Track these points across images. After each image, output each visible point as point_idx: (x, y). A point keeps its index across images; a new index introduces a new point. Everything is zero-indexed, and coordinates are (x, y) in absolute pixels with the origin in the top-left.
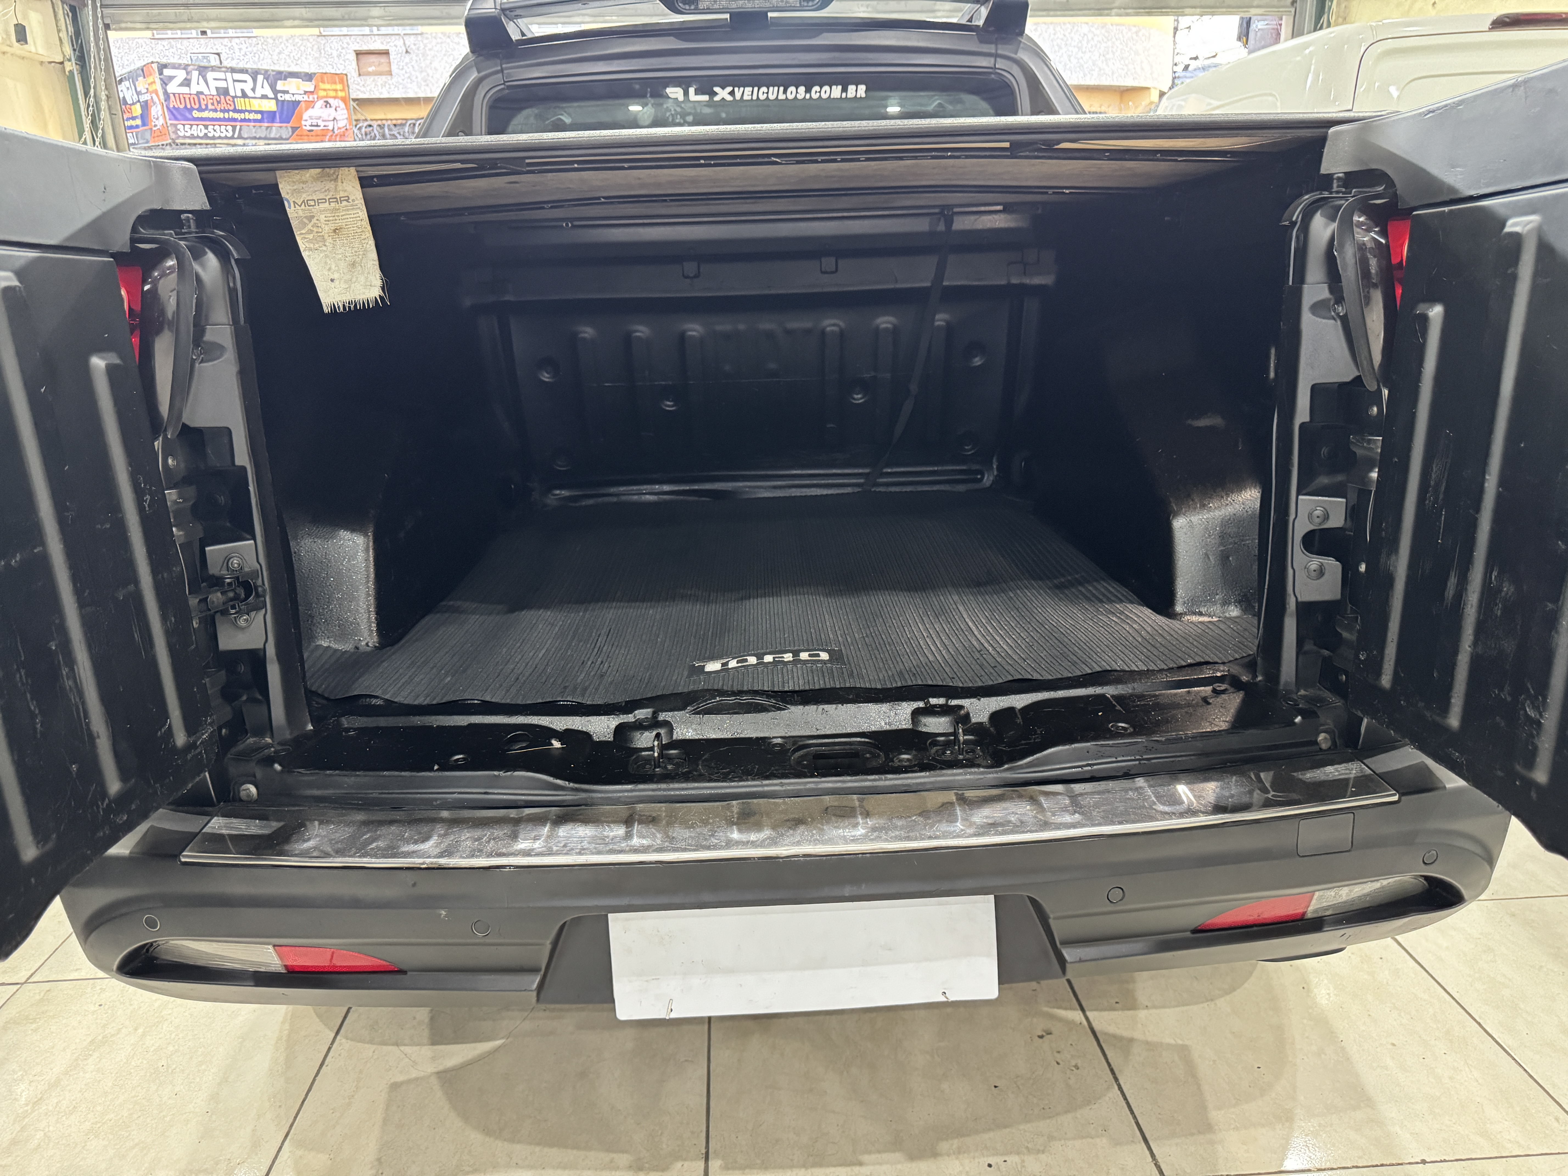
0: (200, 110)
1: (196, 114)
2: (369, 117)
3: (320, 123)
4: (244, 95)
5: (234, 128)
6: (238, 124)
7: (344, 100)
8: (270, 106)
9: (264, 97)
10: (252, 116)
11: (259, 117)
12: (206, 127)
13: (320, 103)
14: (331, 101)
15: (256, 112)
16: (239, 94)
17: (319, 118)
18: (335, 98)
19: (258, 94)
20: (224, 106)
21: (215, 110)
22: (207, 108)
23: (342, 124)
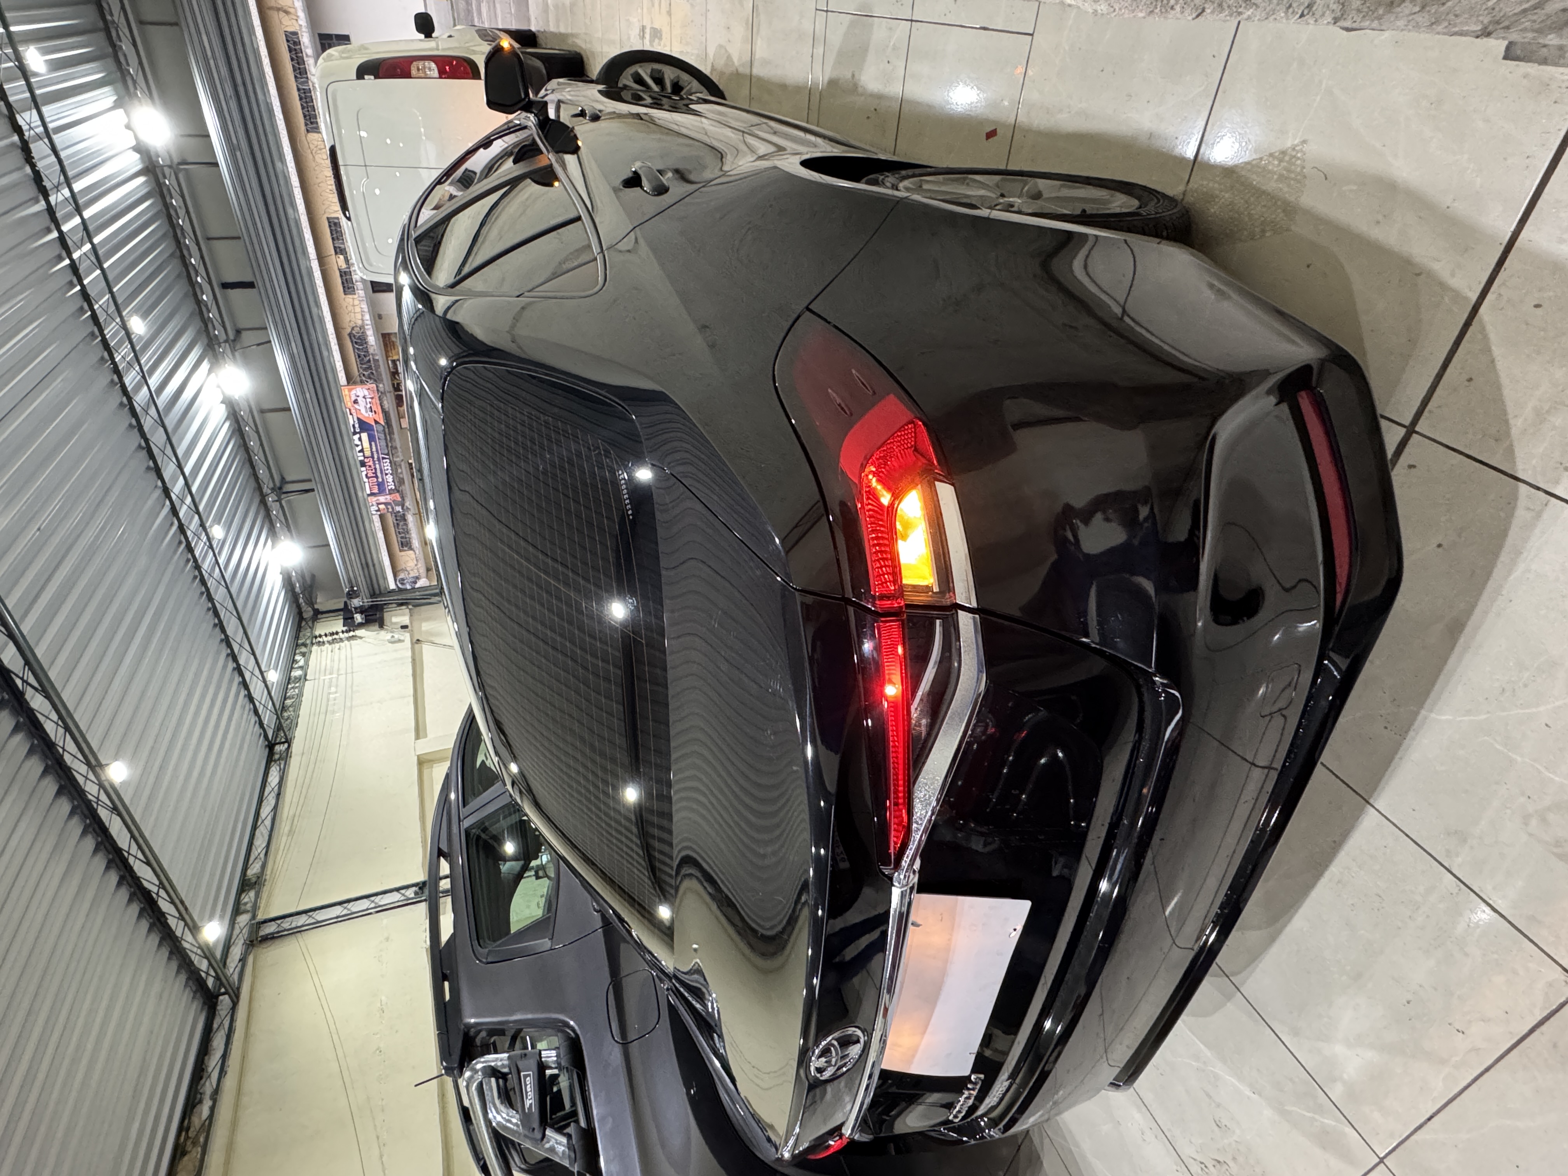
0: (377, 477)
1: (380, 480)
2: (357, 373)
3: (369, 406)
4: (362, 451)
5: (383, 458)
6: (381, 456)
7: (350, 391)
8: (364, 436)
9: (360, 439)
10: (374, 449)
11: (373, 443)
12: (386, 474)
13: (356, 406)
14: (353, 398)
15: (371, 445)
16: (361, 454)
17: (366, 407)
18: (350, 397)
19: (359, 443)
20: (371, 463)
21: (375, 469)
22: (375, 473)
23: (366, 393)
